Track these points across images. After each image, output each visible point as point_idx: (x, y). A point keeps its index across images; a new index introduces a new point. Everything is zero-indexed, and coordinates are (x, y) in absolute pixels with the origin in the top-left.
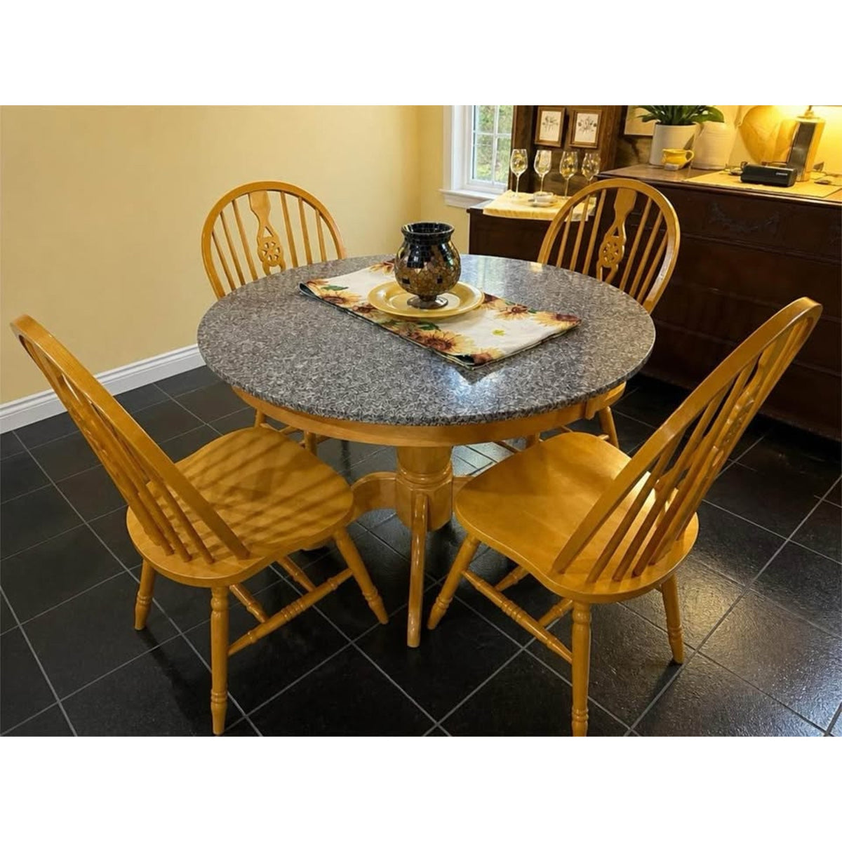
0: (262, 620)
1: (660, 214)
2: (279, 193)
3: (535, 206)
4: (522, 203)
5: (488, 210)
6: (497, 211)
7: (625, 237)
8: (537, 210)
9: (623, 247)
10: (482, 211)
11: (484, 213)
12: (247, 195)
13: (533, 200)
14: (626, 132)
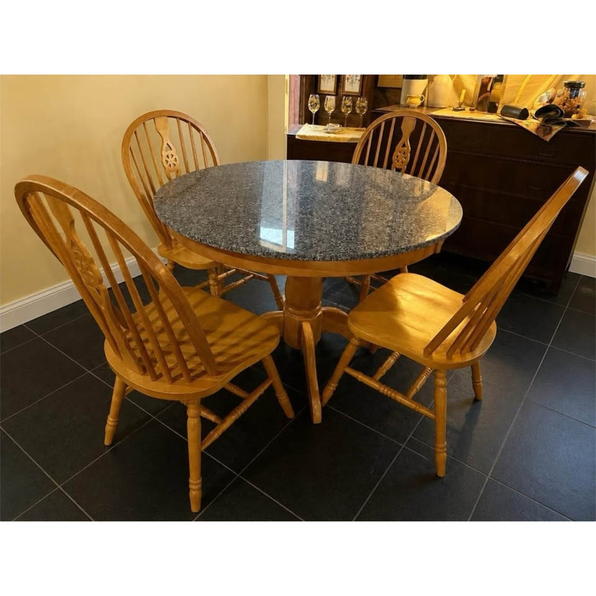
0: (218, 422)
1: (433, 131)
2: (176, 119)
3: (329, 133)
4: (320, 131)
5: (298, 136)
6: (305, 136)
7: (410, 148)
8: (332, 135)
9: (409, 155)
10: (295, 136)
11: (297, 137)
12: (153, 120)
13: (327, 129)
14: (378, 86)
